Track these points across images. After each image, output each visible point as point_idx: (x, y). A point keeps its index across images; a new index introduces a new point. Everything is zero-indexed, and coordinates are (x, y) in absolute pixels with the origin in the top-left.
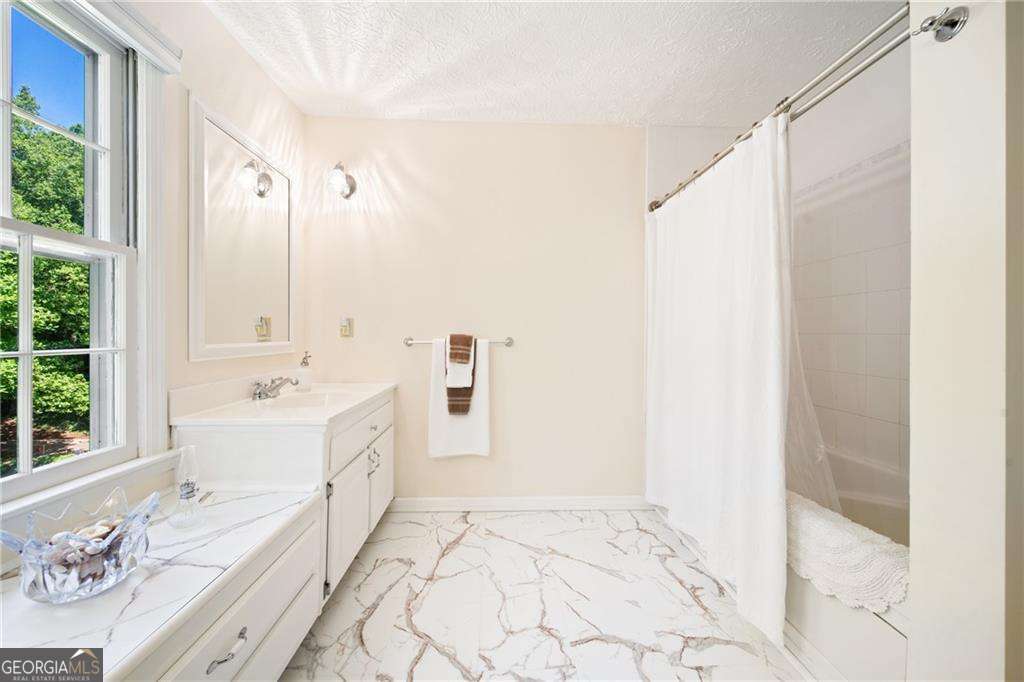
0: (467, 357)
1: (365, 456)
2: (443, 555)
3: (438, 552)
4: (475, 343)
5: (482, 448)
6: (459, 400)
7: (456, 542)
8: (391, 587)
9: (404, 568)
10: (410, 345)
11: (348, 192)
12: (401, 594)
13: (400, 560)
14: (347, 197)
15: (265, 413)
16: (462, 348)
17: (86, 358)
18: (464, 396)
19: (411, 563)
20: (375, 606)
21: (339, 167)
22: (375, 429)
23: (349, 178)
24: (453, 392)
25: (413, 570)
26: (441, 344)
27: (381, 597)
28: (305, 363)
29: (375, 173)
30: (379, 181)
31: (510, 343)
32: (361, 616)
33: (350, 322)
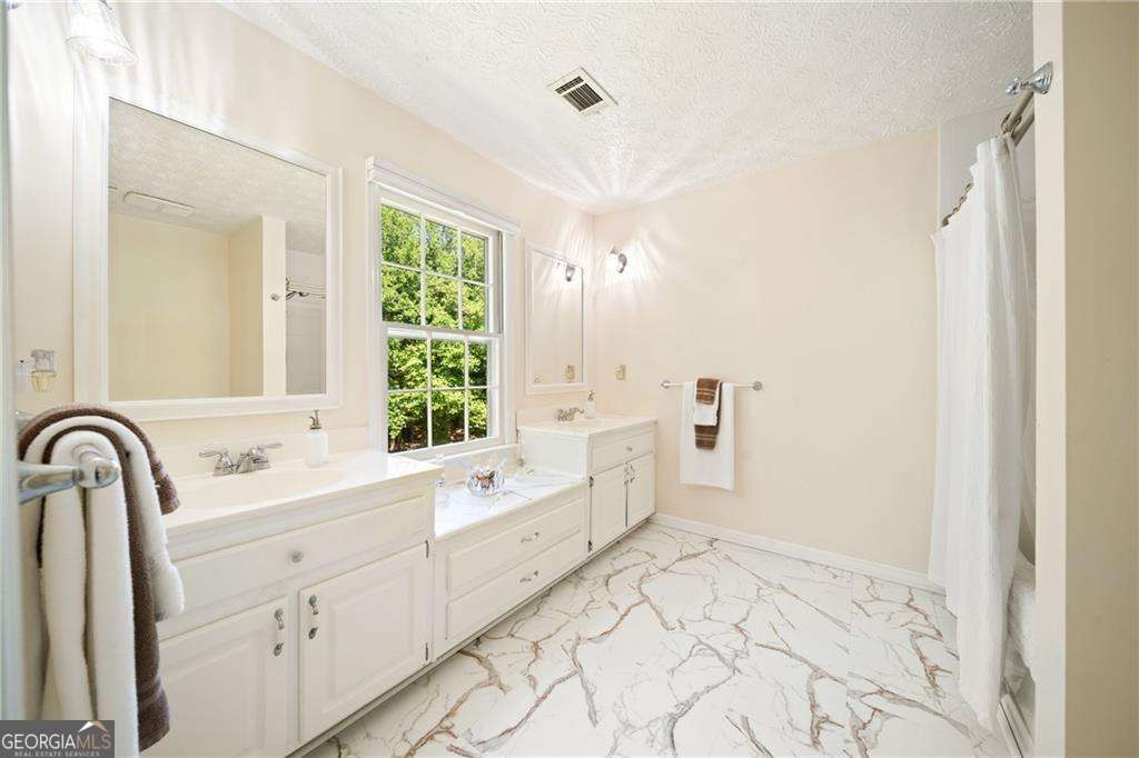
0: (712, 399)
1: (622, 468)
2: (681, 559)
3: (678, 555)
4: (721, 385)
5: (727, 482)
6: (706, 437)
7: (695, 556)
8: (635, 565)
9: (647, 558)
10: (667, 387)
11: (621, 266)
12: (641, 570)
13: (647, 553)
14: (621, 271)
15: (565, 430)
16: (708, 390)
17: (485, 391)
18: (709, 433)
19: (654, 557)
20: (621, 571)
21: (613, 252)
22: (630, 449)
23: (622, 256)
24: (699, 429)
25: (655, 561)
26: (691, 388)
27: (626, 568)
28: (591, 398)
29: (641, 249)
30: (643, 254)
31: (757, 387)
32: (611, 572)
33: (623, 368)
